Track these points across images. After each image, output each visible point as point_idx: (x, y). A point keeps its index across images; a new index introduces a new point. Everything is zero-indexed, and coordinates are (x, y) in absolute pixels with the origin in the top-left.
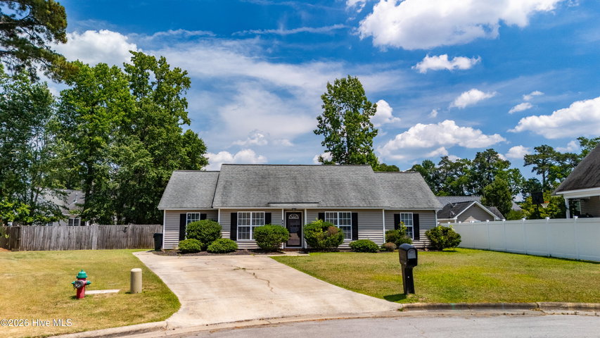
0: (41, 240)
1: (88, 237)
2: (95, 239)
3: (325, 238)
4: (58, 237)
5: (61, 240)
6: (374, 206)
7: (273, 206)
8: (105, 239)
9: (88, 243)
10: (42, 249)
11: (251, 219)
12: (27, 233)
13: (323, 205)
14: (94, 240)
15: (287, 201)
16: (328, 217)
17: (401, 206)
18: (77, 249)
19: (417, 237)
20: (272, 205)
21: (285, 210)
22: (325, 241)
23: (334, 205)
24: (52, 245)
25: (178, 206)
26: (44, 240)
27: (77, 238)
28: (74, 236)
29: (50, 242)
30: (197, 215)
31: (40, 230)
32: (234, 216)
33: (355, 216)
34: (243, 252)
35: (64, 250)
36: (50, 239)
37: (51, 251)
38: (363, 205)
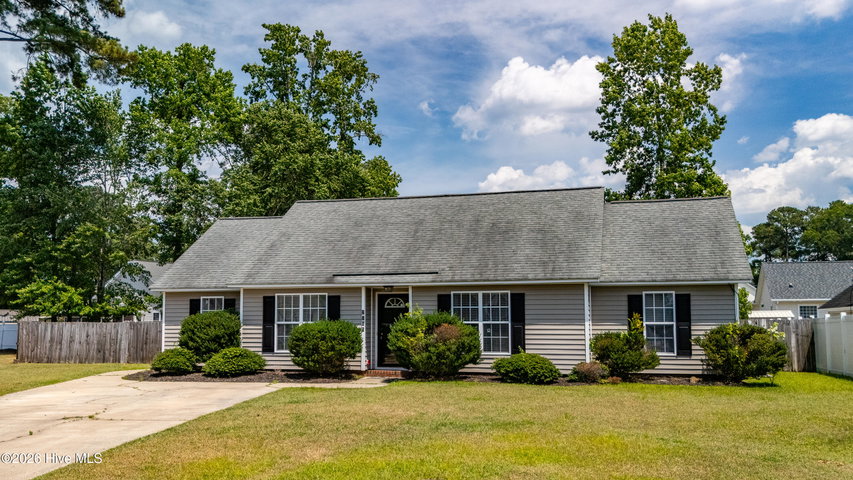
0: (48, 345)
1: (115, 341)
2: (124, 345)
3: (426, 348)
4: (72, 340)
5: (76, 346)
6: (562, 276)
7: (342, 282)
8: (140, 346)
9: (115, 352)
10: (50, 361)
11: (301, 308)
12: (28, 334)
13: (447, 278)
14: (122, 347)
15: (374, 270)
16: (457, 303)
17: (644, 276)
18: (98, 361)
19: (685, 350)
20: (339, 278)
21: (368, 290)
22: (425, 355)
23: (469, 277)
24: (63, 354)
25: (184, 284)
26: (51, 346)
27: (98, 343)
28: (94, 339)
29: (61, 349)
30: (219, 300)
31: (46, 329)
32: (269, 303)
33: (518, 301)
34: (272, 376)
35: (81, 362)
36: (61, 343)
37: (62, 364)
38: (535, 275)
